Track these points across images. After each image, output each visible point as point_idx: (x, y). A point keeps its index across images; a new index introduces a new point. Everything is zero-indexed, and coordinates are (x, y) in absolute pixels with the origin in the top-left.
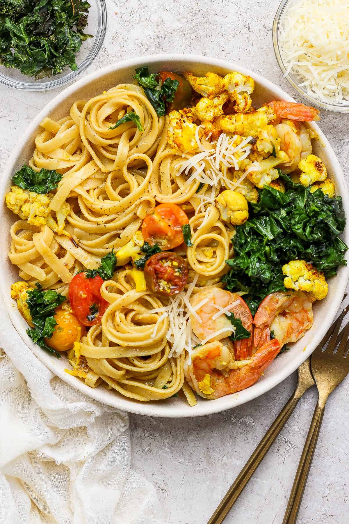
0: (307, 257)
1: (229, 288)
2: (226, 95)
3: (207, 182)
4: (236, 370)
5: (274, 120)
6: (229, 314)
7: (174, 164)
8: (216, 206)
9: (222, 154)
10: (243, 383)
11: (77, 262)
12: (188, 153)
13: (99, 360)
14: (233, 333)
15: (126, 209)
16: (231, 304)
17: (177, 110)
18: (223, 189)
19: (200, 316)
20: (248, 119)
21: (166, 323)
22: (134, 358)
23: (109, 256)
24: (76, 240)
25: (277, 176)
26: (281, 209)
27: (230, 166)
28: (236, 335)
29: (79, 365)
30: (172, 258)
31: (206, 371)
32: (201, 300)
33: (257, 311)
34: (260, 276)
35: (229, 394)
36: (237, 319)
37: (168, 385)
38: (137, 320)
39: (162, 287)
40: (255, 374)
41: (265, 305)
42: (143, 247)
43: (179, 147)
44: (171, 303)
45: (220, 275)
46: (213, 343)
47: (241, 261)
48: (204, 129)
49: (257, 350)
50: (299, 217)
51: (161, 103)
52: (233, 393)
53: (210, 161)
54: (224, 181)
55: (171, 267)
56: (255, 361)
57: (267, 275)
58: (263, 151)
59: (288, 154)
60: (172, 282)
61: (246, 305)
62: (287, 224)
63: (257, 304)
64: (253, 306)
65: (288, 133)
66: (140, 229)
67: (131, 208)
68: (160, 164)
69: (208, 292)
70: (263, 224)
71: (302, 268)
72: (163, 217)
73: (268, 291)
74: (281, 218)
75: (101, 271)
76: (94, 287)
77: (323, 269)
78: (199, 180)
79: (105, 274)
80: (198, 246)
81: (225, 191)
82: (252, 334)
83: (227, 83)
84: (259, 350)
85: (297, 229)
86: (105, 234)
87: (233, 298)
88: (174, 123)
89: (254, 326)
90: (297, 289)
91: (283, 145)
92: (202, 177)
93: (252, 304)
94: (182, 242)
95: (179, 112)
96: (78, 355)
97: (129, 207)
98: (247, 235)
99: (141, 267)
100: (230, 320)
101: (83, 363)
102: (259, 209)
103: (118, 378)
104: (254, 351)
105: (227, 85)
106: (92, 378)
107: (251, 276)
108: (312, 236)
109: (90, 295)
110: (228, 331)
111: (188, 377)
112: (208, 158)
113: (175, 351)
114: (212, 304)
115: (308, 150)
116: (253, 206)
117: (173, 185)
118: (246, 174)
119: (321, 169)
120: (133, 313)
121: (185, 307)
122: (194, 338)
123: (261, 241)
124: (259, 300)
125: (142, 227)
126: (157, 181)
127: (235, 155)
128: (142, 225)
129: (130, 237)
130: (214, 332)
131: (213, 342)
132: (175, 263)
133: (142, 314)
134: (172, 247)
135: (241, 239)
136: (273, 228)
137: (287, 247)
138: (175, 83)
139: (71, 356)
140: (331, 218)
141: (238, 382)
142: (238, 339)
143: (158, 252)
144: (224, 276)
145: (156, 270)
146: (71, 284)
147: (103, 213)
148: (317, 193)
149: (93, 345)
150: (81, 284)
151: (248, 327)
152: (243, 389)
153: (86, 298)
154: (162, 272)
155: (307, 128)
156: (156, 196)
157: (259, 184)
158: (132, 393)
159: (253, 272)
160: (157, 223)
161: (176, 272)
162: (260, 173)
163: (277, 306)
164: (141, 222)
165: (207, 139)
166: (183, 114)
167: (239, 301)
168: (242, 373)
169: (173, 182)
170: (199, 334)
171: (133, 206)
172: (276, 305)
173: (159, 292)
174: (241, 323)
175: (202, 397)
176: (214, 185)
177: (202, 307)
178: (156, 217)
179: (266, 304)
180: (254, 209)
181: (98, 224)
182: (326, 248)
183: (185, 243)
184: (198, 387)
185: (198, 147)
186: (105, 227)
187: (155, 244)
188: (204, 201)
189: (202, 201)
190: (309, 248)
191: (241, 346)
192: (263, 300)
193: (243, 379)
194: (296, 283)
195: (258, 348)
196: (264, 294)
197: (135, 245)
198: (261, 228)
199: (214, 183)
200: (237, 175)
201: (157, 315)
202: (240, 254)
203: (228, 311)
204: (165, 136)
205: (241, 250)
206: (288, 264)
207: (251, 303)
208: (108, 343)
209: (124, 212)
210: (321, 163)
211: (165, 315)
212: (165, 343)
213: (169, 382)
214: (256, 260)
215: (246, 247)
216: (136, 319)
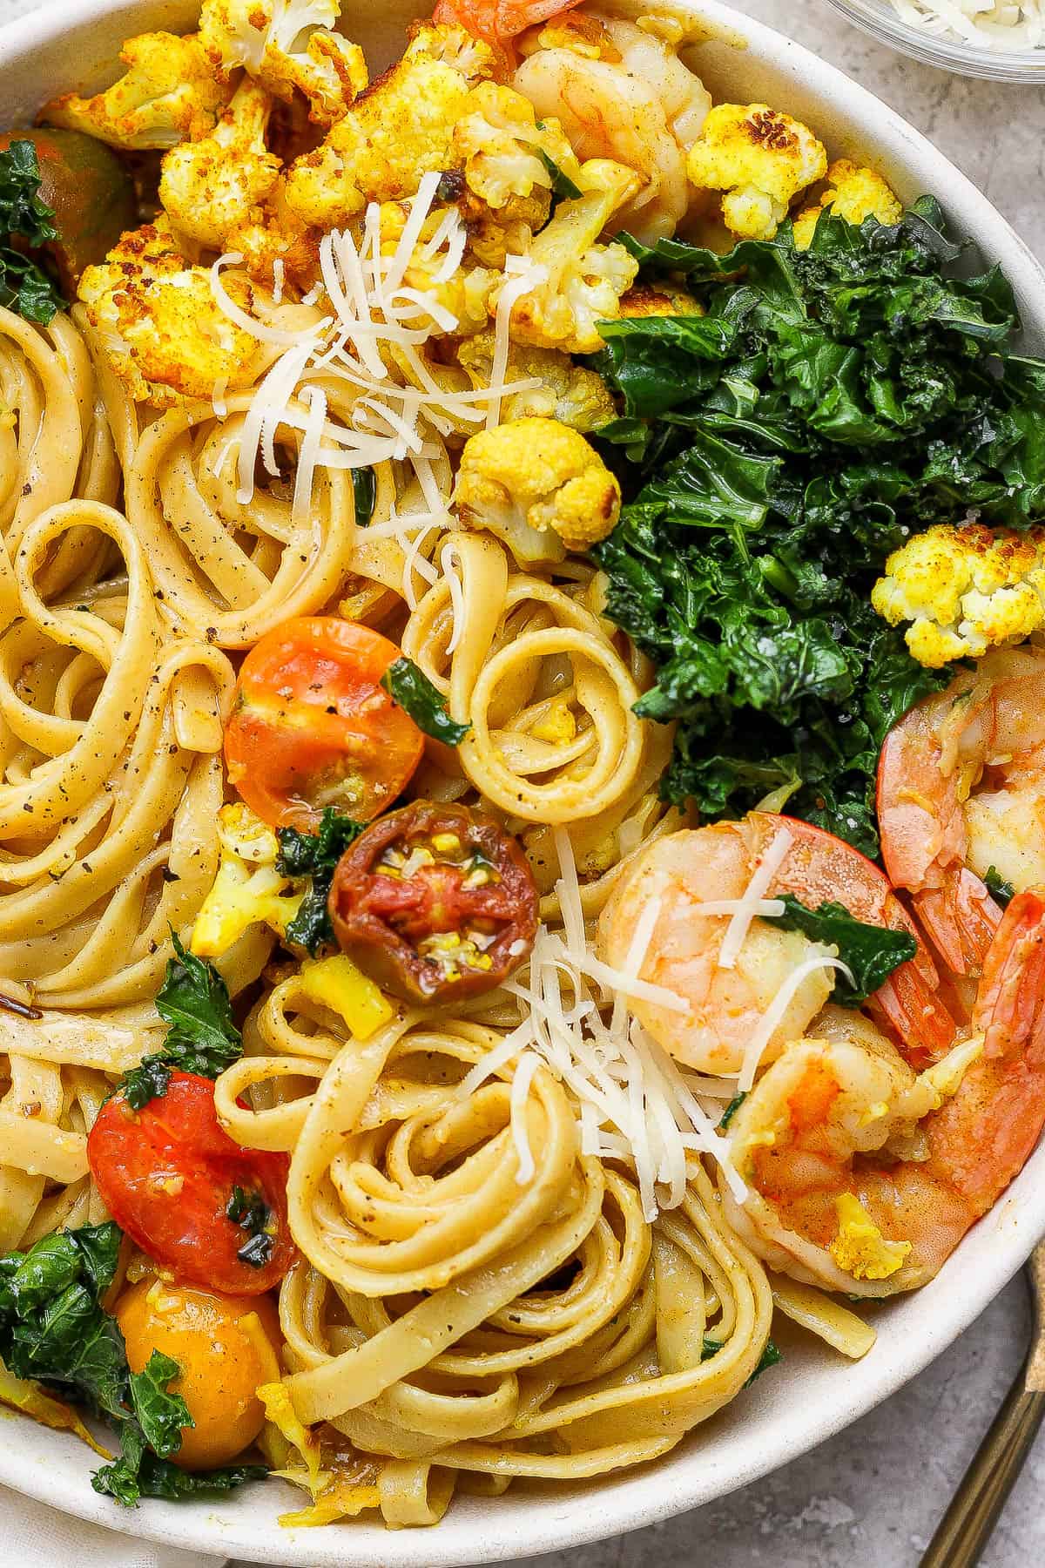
0: (942, 504)
1: (711, 810)
2: (248, 90)
3: (375, 453)
4: (941, 1109)
5: (489, 66)
6: (777, 908)
7: (207, 464)
8: (470, 530)
9: (365, 313)
10: (1000, 1146)
11: (74, 1074)
12: (231, 389)
13: (383, 1400)
14: (838, 971)
15: (128, 750)
16: (759, 862)
17: (100, 261)
18: (454, 449)
19: (669, 987)
20: (378, 115)
21: (549, 1092)
22: (512, 1305)
23: (178, 973)
24: (20, 993)
25: (631, 267)
26: (726, 381)
27: (422, 337)
28: (857, 973)
29: (325, 1468)
30: (421, 825)
31: (828, 1189)
32: (633, 921)
33: (877, 828)
34: (802, 687)
35: (978, 1220)
36: (820, 910)
37: (717, 1334)
38: (438, 1155)
39: (446, 964)
40: (1028, 1079)
41: (896, 785)
42: (281, 856)
43: (179, 387)
44: (528, 1004)
45: (648, 784)
46: (784, 1058)
47: (693, 669)
48: (242, 267)
49: (974, 982)
50: (812, 364)
51: (18, 271)
52: (988, 1211)
53: (339, 372)
54: (437, 409)
55: (438, 867)
56: (991, 1030)
57: (828, 665)
58: (512, 196)
59: (619, 159)
60: (476, 922)
61: (820, 835)
62: (787, 424)
63: (862, 802)
64: (852, 823)
65: (570, 78)
66: (231, 795)
67: (142, 734)
68: (158, 503)
69: (639, 873)
70: (691, 482)
71: (949, 554)
72: (286, 691)
73: (875, 726)
74: (746, 417)
75: (181, 1049)
76: (186, 1127)
77: (1033, 514)
78: (339, 465)
79: (207, 1052)
80: (496, 723)
81: (469, 445)
82: (913, 932)
83: (220, 38)
84: (983, 976)
85: (832, 417)
86: (110, 896)
87: (752, 836)
88: (110, 313)
89: (903, 895)
90: (977, 647)
91: (581, 138)
92: (343, 447)
93: (846, 817)
94: (420, 745)
95: (109, 263)
96: (295, 1434)
97: (132, 738)
98: (659, 560)
99: (325, 940)
100: (792, 930)
101: (336, 1449)
102: (641, 435)
103: (503, 1425)
104: (966, 995)
105: (225, 47)
106: (407, 1489)
107: (766, 705)
108: (910, 407)
109: (196, 1167)
110: (812, 979)
111: (773, 1255)
112: (322, 362)
113: (657, 1183)
114: (684, 910)
115: (689, 101)
116: (614, 440)
117: (259, 551)
118: (503, 328)
119: (785, 134)
120: (402, 1139)
121: (594, 989)
122: (704, 1087)
123: (726, 552)
124: (860, 783)
125: (232, 780)
126: (186, 572)
127: (412, 277)
128: (226, 773)
129: (210, 851)
130: (762, 1012)
131: (782, 1053)
132: (445, 842)
133: (438, 1120)
134: (397, 787)
135: (645, 590)
136: (740, 474)
137: (838, 512)
138: (20, 156)
139: (276, 1452)
140: (941, 292)
141: (981, 1150)
142: (875, 985)
143: (350, 838)
144: (667, 775)
145: (384, 915)
146: (98, 1175)
147: (53, 821)
148: (825, 236)
149: (328, 1358)
150: (132, 1143)
151: (883, 912)
152: (1017, 1167)
153: (185, 1187)
154: (411, 907)
155: (633, 20)
156: (212, 631)
157: (579, 337)
158: (595, 1454)
159: (767, 682)
160: (279, 729)
161: (470, 871)
162: (554, 292)
163: (945, 762)
164: (217, 768)
165: (278, 294)
166: (131, 258)
167: (786, 833)
168: (973, 1109)
169: (248, 540)
170: (707, 1057)
171: (146, 723)
172: (940, 763)
173: (448, 993)
174: (846, 913)
175: (880, 1299)
176: (409, 449)
177: (654, 945)
178: (259, 710)
179: (898, 778)
180: (622, 448)
181: (55, 878)
182: (994, 427)
183: (431, 739)
184: (839, 1268)
185: (258, 343)
186: (89, 870)
187: (322, 818)
188: (411, 536)
189: (404, 542)
190: (926, 462)
191: (901, 1004)
192: (876, 773)
193: (992, 1127)
194: (963, 628)
195: (975, 973)
196: (868, 746)
197: (252, 867)
198: (693, 504)
199: (407, 441)
200: (476, 356)
201: (496, 1084)
202: (671, 648)
203: (766, 897)
204: (110, 384)
205: (668, 635)
206: (885, 576)
207: (834, 815)
208: (378, 1315)
209: (126, 767)
210: (772, 115)
211: (528, 1064)
212: (596, 1176)
213: (714, 1320)
214: (749, 633)
215: (683, 609)
216: (430, 1152)
